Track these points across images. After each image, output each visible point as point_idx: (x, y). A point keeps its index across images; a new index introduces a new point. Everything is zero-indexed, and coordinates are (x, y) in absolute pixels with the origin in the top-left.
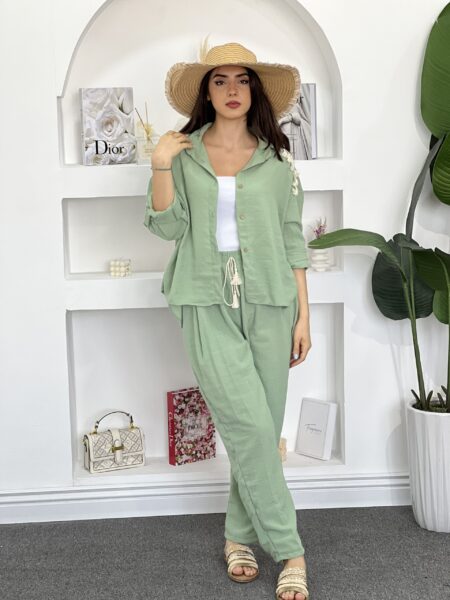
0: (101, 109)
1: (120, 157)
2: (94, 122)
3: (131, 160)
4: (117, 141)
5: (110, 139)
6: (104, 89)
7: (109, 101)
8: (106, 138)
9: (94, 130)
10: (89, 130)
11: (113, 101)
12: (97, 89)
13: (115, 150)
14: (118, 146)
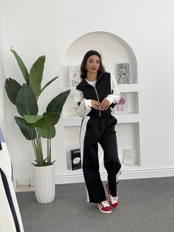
0: (73, 71)
2: (72, 75)
5: (76, 80)
7: (75, 69)
8: (75, 80)
9: (72, 77)
10: (70, 77)
12: (72, 66)
13: (77, 83)
14: (78, 81)
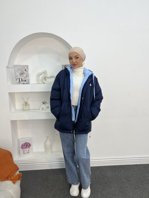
0: (20, 70)
1: (26, 82)
2: (18, 73)
3: (28, 83)
4: (25, 78)
5: (23, 78)
6: (21, 65)
7: (22, 68)
10: (17, 76)
11: (23, 68)
12: (19, 65)
13: (24, 81)
14: (25, 80)
